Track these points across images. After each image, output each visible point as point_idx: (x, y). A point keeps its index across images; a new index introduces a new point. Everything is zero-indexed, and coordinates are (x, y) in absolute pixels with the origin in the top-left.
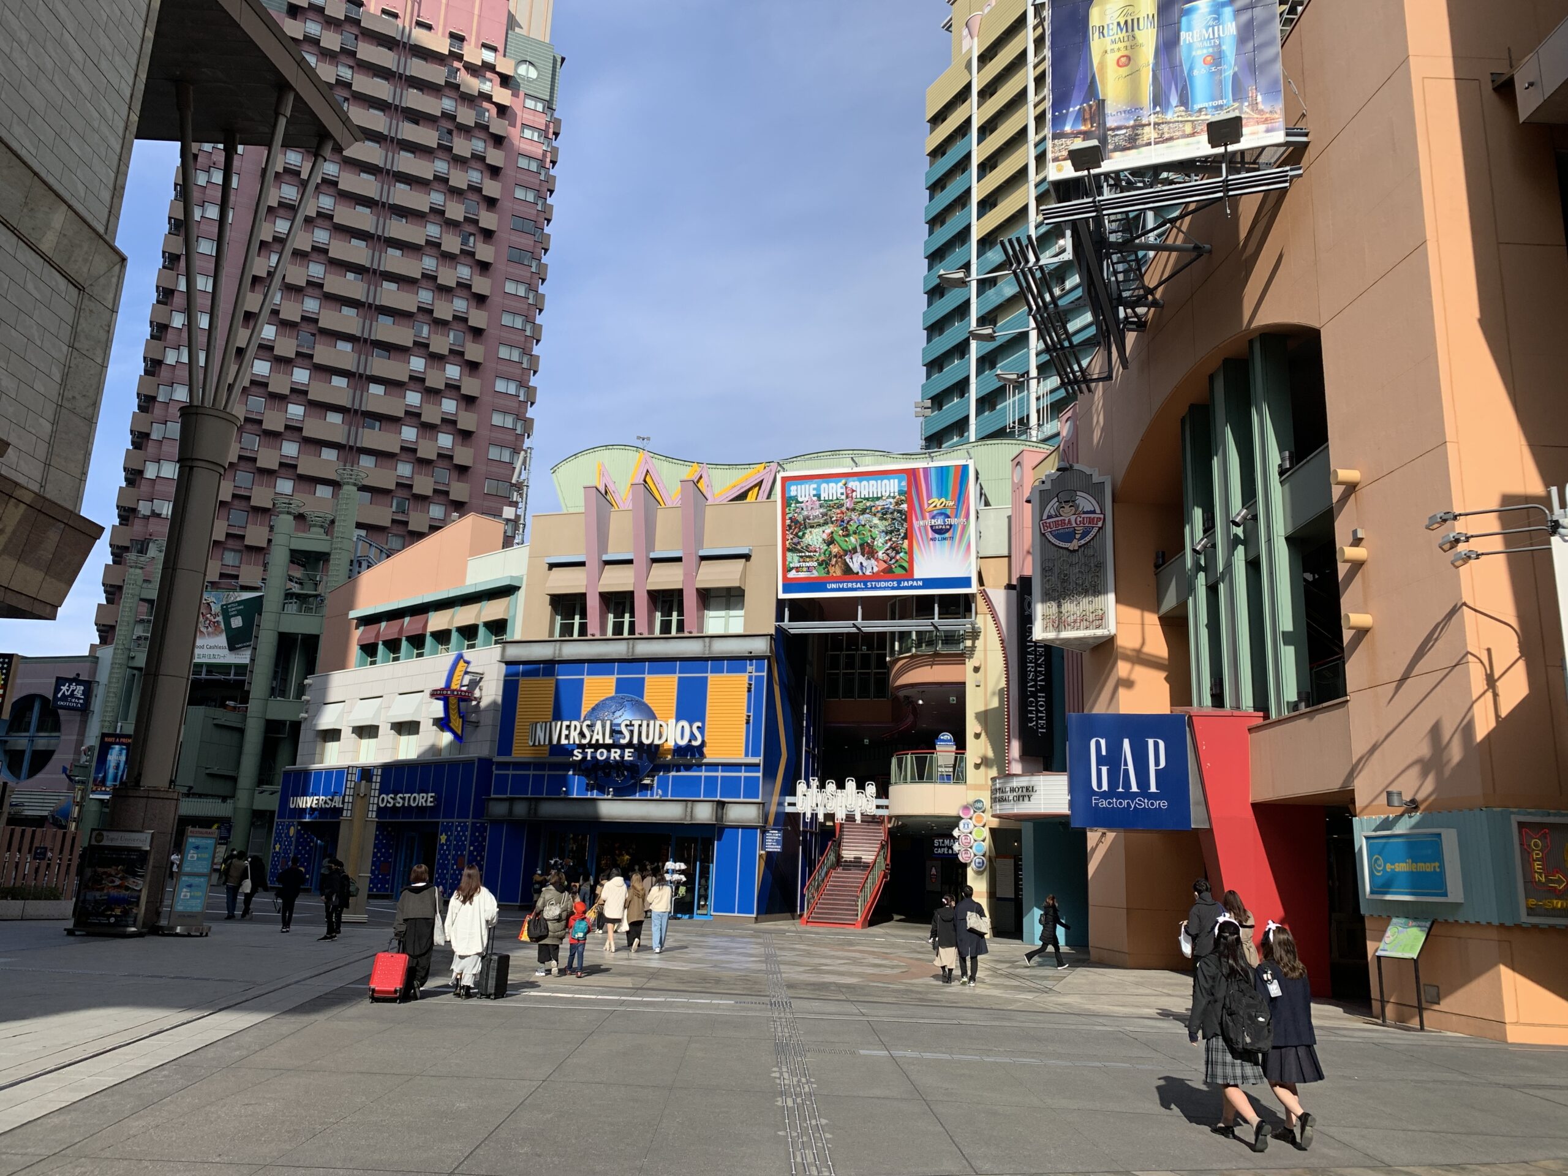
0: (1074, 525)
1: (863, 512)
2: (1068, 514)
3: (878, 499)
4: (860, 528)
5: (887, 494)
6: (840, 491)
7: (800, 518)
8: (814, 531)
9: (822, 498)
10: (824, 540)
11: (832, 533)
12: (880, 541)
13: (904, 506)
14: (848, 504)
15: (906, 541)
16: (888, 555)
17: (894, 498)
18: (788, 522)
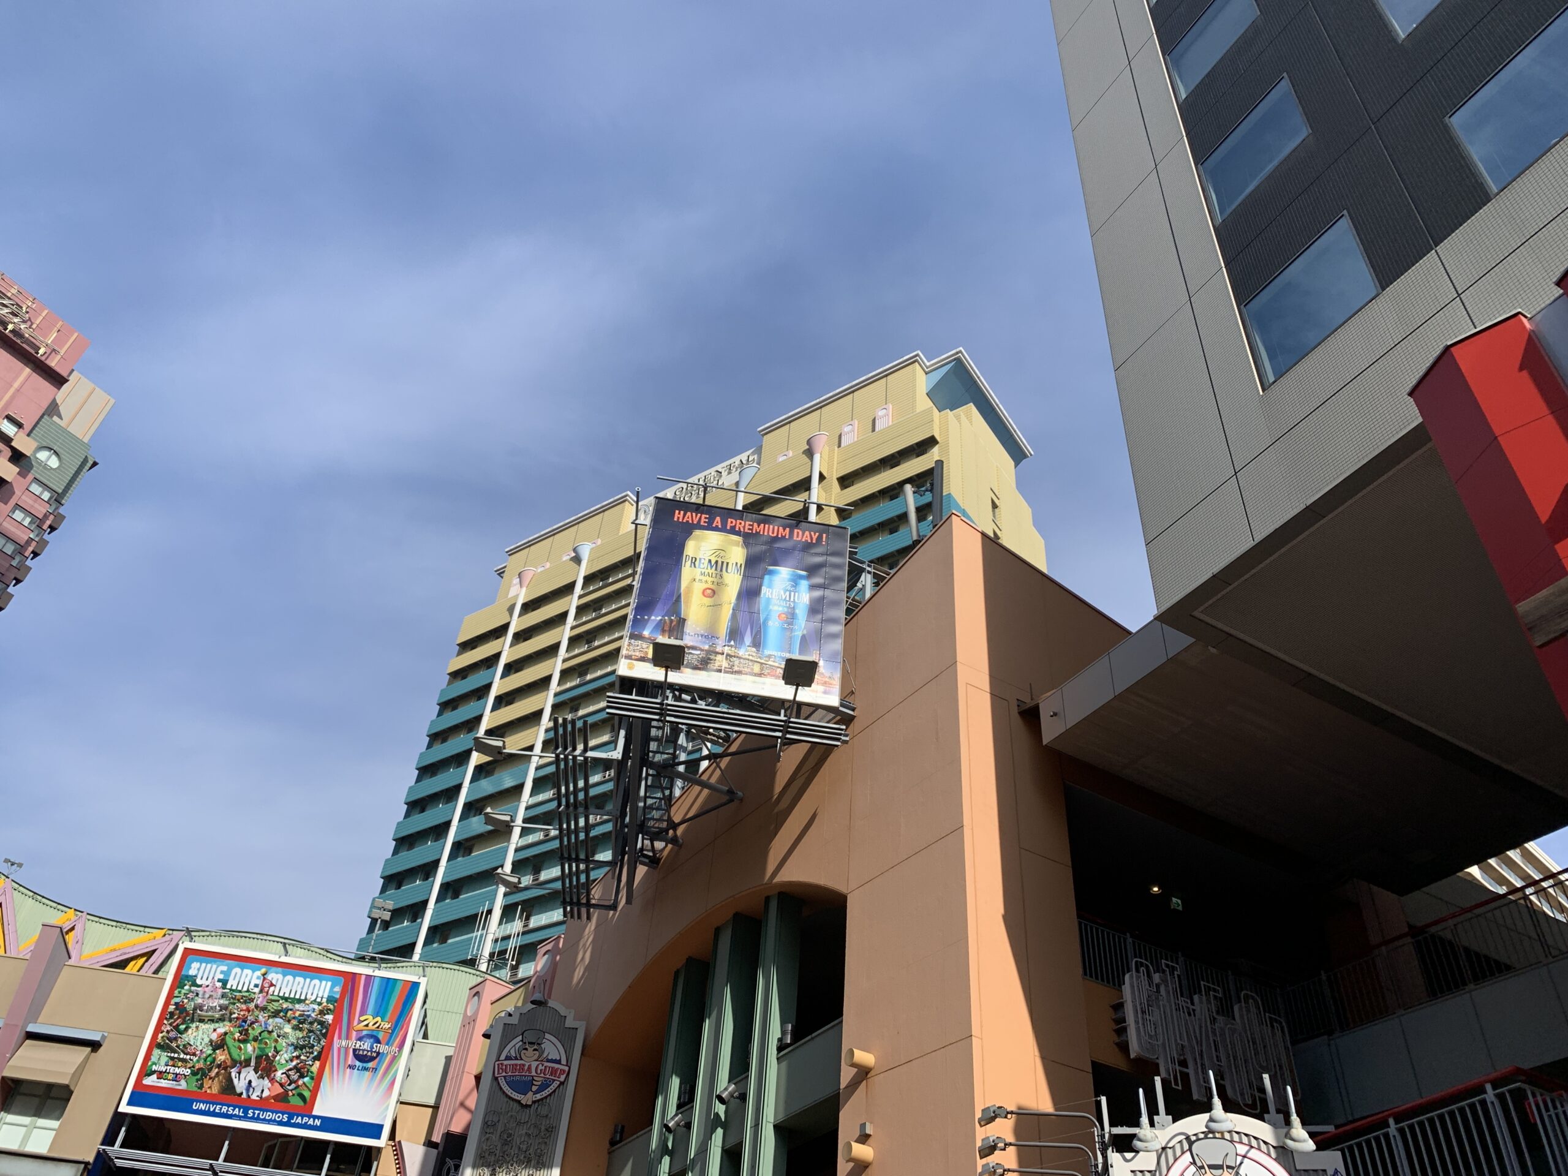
0: (534, 1073)
1: (276, 1014)
2: (530, 1060)
3: (300, 1001)
4: (265, 1034)
5: (313, 998)
6: (255, 981)
7: (190, 1006)
8: (203, 1026)
9: (229, 986)
10: (211, 1041)
11: (226, 1034)
12: (283, 1057)
13: (329, 1018)
14: (260, 1000)
15: (317, 1063)
16: (288, 1076)
17: (320, 1004)
18: (172, 1008)
